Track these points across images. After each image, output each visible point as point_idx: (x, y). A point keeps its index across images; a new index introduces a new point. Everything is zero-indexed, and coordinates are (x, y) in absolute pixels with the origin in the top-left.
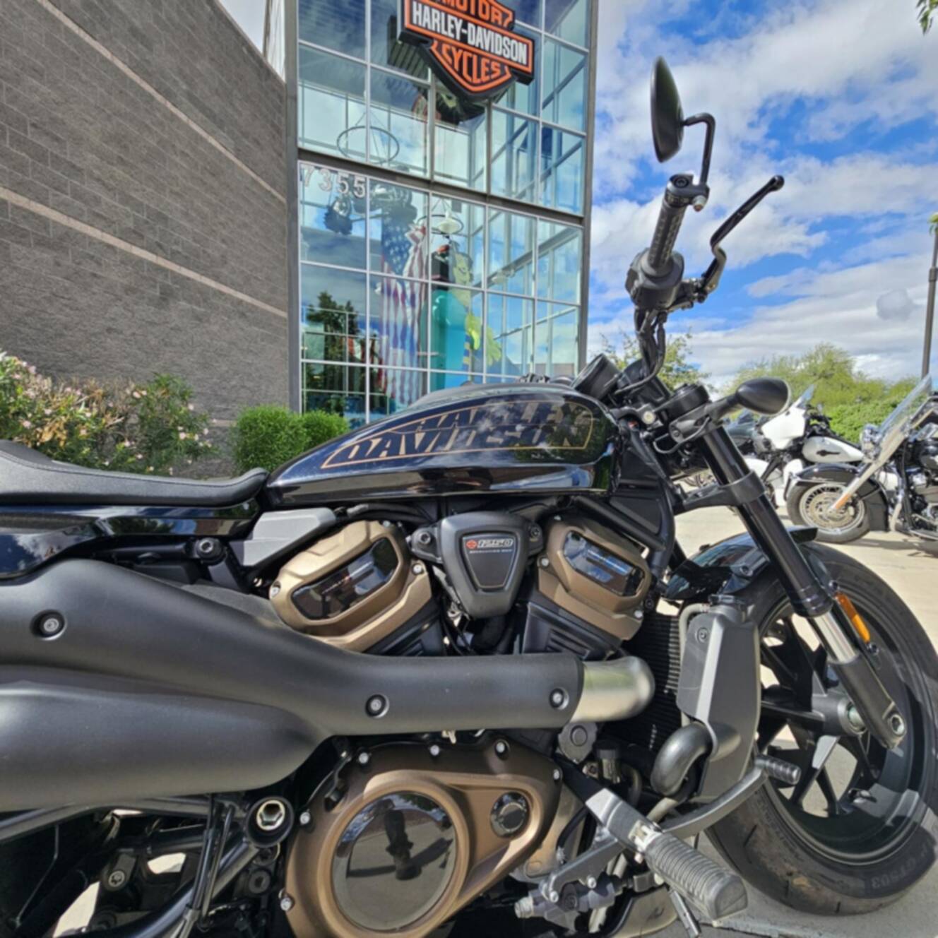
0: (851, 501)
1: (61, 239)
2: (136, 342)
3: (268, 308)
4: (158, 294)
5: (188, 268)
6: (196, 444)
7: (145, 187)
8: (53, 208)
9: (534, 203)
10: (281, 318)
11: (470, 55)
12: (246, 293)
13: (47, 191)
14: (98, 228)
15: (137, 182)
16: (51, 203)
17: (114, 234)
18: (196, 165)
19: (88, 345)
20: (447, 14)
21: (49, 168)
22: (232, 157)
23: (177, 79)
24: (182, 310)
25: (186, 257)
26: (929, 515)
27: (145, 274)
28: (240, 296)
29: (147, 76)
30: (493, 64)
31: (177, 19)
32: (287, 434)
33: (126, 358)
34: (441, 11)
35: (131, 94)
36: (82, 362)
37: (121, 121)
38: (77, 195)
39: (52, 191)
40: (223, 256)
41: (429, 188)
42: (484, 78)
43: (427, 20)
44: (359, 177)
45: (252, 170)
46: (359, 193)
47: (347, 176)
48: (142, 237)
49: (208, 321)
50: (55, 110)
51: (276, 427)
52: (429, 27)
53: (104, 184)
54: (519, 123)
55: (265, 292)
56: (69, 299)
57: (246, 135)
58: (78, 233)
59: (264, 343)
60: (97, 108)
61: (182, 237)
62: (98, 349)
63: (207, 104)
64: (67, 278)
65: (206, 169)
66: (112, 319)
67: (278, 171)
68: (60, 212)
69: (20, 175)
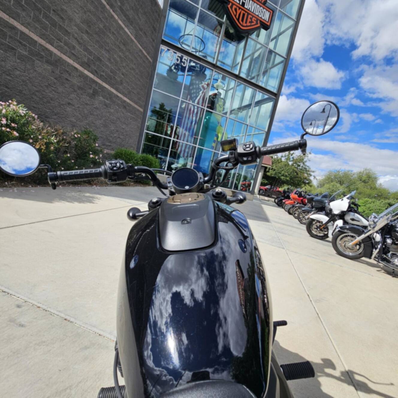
0: (358, 243)
1: (56, 61)
2: (79, 111)
3: (136, 106)
4: (91, 92)
5: (106, 83)
6: (96, 160)
7: (94, 45)
8: (55, 48)
9: (257, 84)
10: (140, 112)
11: (244, 12)
12: (128, 98)
13: (54, 40)
14: (72, 60)
15: (92, 43)
16: (55, 46)
17: (78, 63)
18: (118, 39)
19: (59, 108)
21: (57, 30)
22: (133, 38)
24: (101, 101)
25: (106, 79)
26: (389, 256)
27: (88, 83)
28: (125, 99)
30: (254, 18)
33: (74, 117)
35: (96, 3)
36: (56, 115)
37: (90, 15)
38: (66, 44)
39: (56, 40)
40: (121, 81)
41: (214, 68)
42: (248, 24)
44: (185, 57)
45: (141, 45)
46: (184, 64)
47: (180, 56)
48: (89, 66)
49: (110, 107)
50: (64, 5)
51: (129, 159)
53: (78, 41)
54: (259, 46)
55: (136, 99)
56: (55, 88)
57: (141, 30)
58: (64, 60)
59: (131, 121)
60: (81, 7)
61: (106, 69)
62: (63, 111)
63: (127, 13)
64: (56, 79)
65: (121, 42)
66: (71, 99)
67: (151, 48)
68: (58, 50)
69: (44, 31)
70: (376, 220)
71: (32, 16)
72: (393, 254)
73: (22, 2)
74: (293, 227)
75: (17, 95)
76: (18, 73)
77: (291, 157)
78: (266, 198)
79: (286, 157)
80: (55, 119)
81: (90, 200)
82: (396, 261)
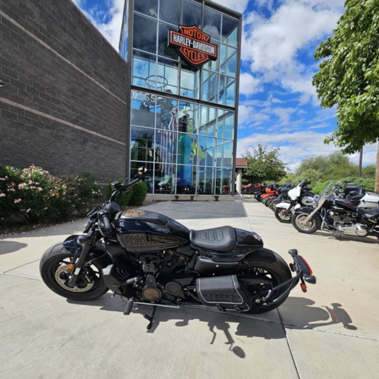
0: (311, 220)
1: (53, 125)
2: (75, 157)
3: (119, 142)
4: (82, 140)
5: (93, 131)
6: (97, 195)
7: (80, 105)
8: (52, 115)
9: (217, 103)
10: (124, 146)
11: (194, 52)
12: (112, 138)
13: (49, 110)
14: (64, 120)
15: (77, 104)
17: (69, 122)
18: (96, 95)
19: (60, 159)
20: (185, 38)
21: (51, 102)
22: (108, 91)
23: (91, 67)
24: (91, 145)
25: (92, 127)
26: (334, 225)
27: (79, 134)
28: (109, 139)
29: (82, 68)
30: (202, 55)
31: (92, 48)
33: (71, 163)
34: (183, 37)
35: (77, 75)
36: (57, 165)
38: (59, 110)
39: (51, 110)
40: (104, 126)
41: (178, 98)
42: (199, 60)
43: (178, 40)
44: (153, 95)
45: (115, 95)
46: (153, 101)
47: (148, 95)
48: (78, 121)
50: (53, 83)
52: (179, 42)
53: (67, 105)
55: (118, 137)
56: (55, 145)
58: (58, 122)
59: (117, 155)
60: (66, 81)
61: (91, 120)
62: (63, 161)
63: (101, 74)
64: (54, 138)
65: (99, 96)
66: (68, 150)
67: (124, 94)
68: (53, 116)
69: (42, 106)
70: (317, 200)
71: (32, 97)
72: (337, 223)
73: (24, 90)
75: (28, 157)
76: (27, 141)
77: (263, 155)
78: (249, 196)
79: (259, 156)
80: (57, 168)
82: (340, 228)
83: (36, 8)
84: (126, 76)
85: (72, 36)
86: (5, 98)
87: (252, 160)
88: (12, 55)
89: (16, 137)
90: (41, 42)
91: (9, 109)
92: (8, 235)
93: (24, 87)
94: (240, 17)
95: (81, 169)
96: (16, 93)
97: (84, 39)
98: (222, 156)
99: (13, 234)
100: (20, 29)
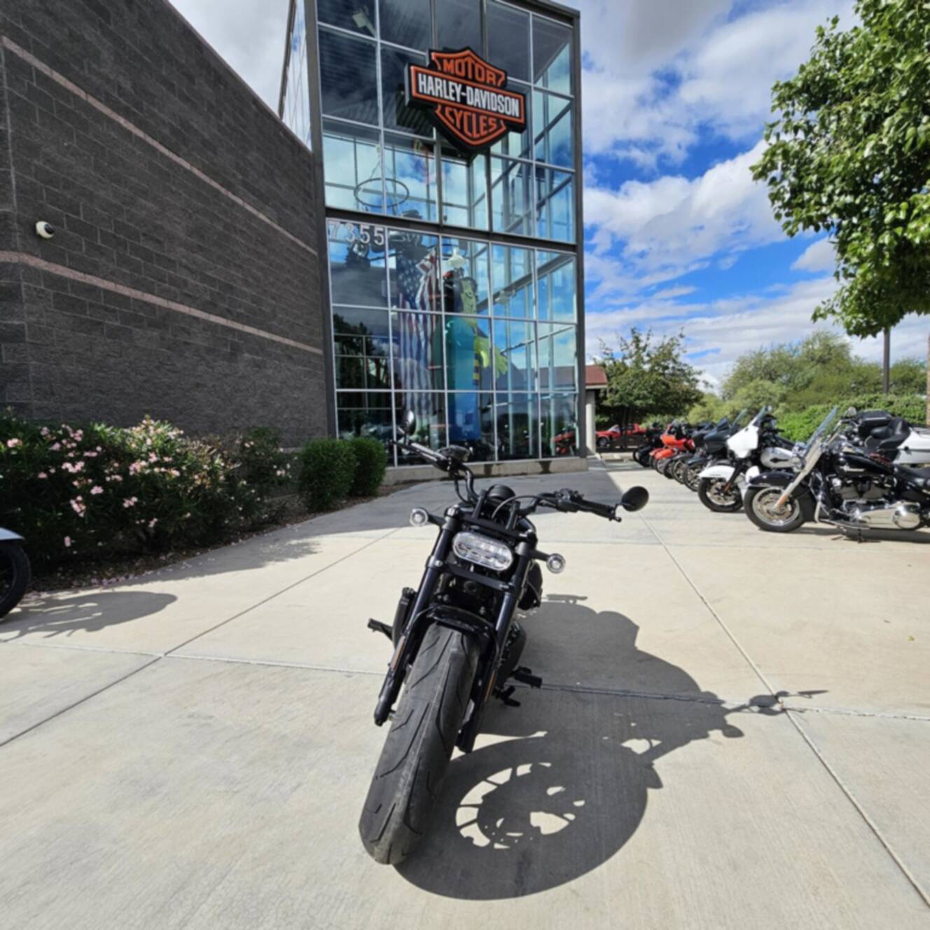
0: (789, 500)
1: (164, 318)
2: (216, 392)
3: (308, 348)
4: (229, 350)
5: (249, 325)
7: (216, 265)
8: (158, 296)
9: (532, 236)
10: (319, 356)
11: (470, 114)
12: (291, 339)
13: (153, 283)
15: (211, 263)
16: (156, 293)
17: (198, 308)
18: (251, 239)
19: (184, 399)
20: (447, 81)
21: (155, 265)
22: (276, 226)
23: (235, 172)
24: (246, 361)
25: (247, 317)
26: (845, 508)
27: (220, 335)
28: (287, 341)
29: (214, 175)
30: (491, 120)
31: (233, 124)
32: (342, 461)
33: (209, 406)
34: (442, 79)
35: (204, 193)
36: (181, 413)
38: (173, 282)
39: (157, 282)
40: (273, 311)
41: (438, 231)
42: (483, 133)
43: (431, 88)
44: (378, 228)
45: (292, 233)
46: (380, 241)
47: (367, 227)
48: (215, 305)
49: (265, 367)
50: (156, 219)
51: (334, 456)
52: (433, 94)
53: (189, 269)
55: (305, 335)
56: (170, 365)
57: (285, 205)
58: (174, 312)
59: (306, 379)
60: (183, 210)
61: (244, 301)
62: (191, 402)
63: (257, 187)
64: (169, 349)
65: (258, 241)
66: (199, 376)
67: (310, 229)
68: (164, 298)
69: (136, 274)
70: (802, 453)
71: (115, 257)
72: (850, 504)
73: (96, 241)
74: (677, 502)
75: (116, 399)
76: (112, 360)
77: (644, 354)
78: (616, 456)
79: (633, 358)
81: (305, 551)
82: (858, 514)
83: (105, 40)
84: (312, 184)
85: (186, 100)
86: (57, 263)
87: (618, 369)
88: (65, 159)
89: (89, 353)
90: (122, 121)
91: (69, 290)
92: (118, 580)
93: (96, 232)
94: (575, 20)
95: (232, 418)
96: (80, 250)
97: (214, 103)
98: (551, 362)
99: (127, 577)
100: (75, 96)
